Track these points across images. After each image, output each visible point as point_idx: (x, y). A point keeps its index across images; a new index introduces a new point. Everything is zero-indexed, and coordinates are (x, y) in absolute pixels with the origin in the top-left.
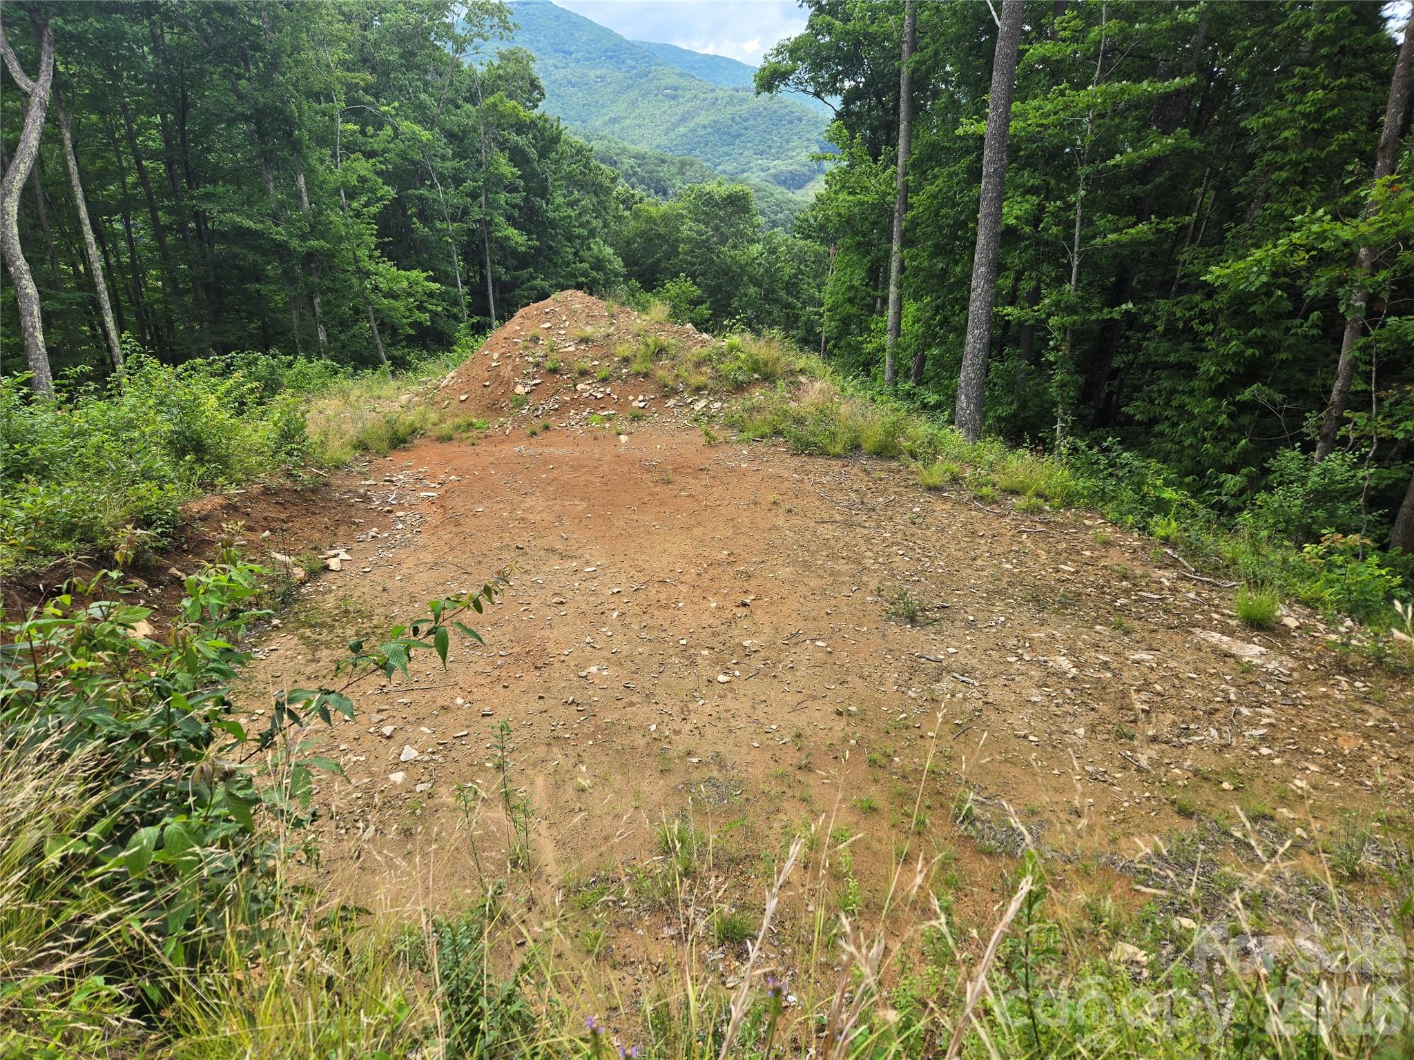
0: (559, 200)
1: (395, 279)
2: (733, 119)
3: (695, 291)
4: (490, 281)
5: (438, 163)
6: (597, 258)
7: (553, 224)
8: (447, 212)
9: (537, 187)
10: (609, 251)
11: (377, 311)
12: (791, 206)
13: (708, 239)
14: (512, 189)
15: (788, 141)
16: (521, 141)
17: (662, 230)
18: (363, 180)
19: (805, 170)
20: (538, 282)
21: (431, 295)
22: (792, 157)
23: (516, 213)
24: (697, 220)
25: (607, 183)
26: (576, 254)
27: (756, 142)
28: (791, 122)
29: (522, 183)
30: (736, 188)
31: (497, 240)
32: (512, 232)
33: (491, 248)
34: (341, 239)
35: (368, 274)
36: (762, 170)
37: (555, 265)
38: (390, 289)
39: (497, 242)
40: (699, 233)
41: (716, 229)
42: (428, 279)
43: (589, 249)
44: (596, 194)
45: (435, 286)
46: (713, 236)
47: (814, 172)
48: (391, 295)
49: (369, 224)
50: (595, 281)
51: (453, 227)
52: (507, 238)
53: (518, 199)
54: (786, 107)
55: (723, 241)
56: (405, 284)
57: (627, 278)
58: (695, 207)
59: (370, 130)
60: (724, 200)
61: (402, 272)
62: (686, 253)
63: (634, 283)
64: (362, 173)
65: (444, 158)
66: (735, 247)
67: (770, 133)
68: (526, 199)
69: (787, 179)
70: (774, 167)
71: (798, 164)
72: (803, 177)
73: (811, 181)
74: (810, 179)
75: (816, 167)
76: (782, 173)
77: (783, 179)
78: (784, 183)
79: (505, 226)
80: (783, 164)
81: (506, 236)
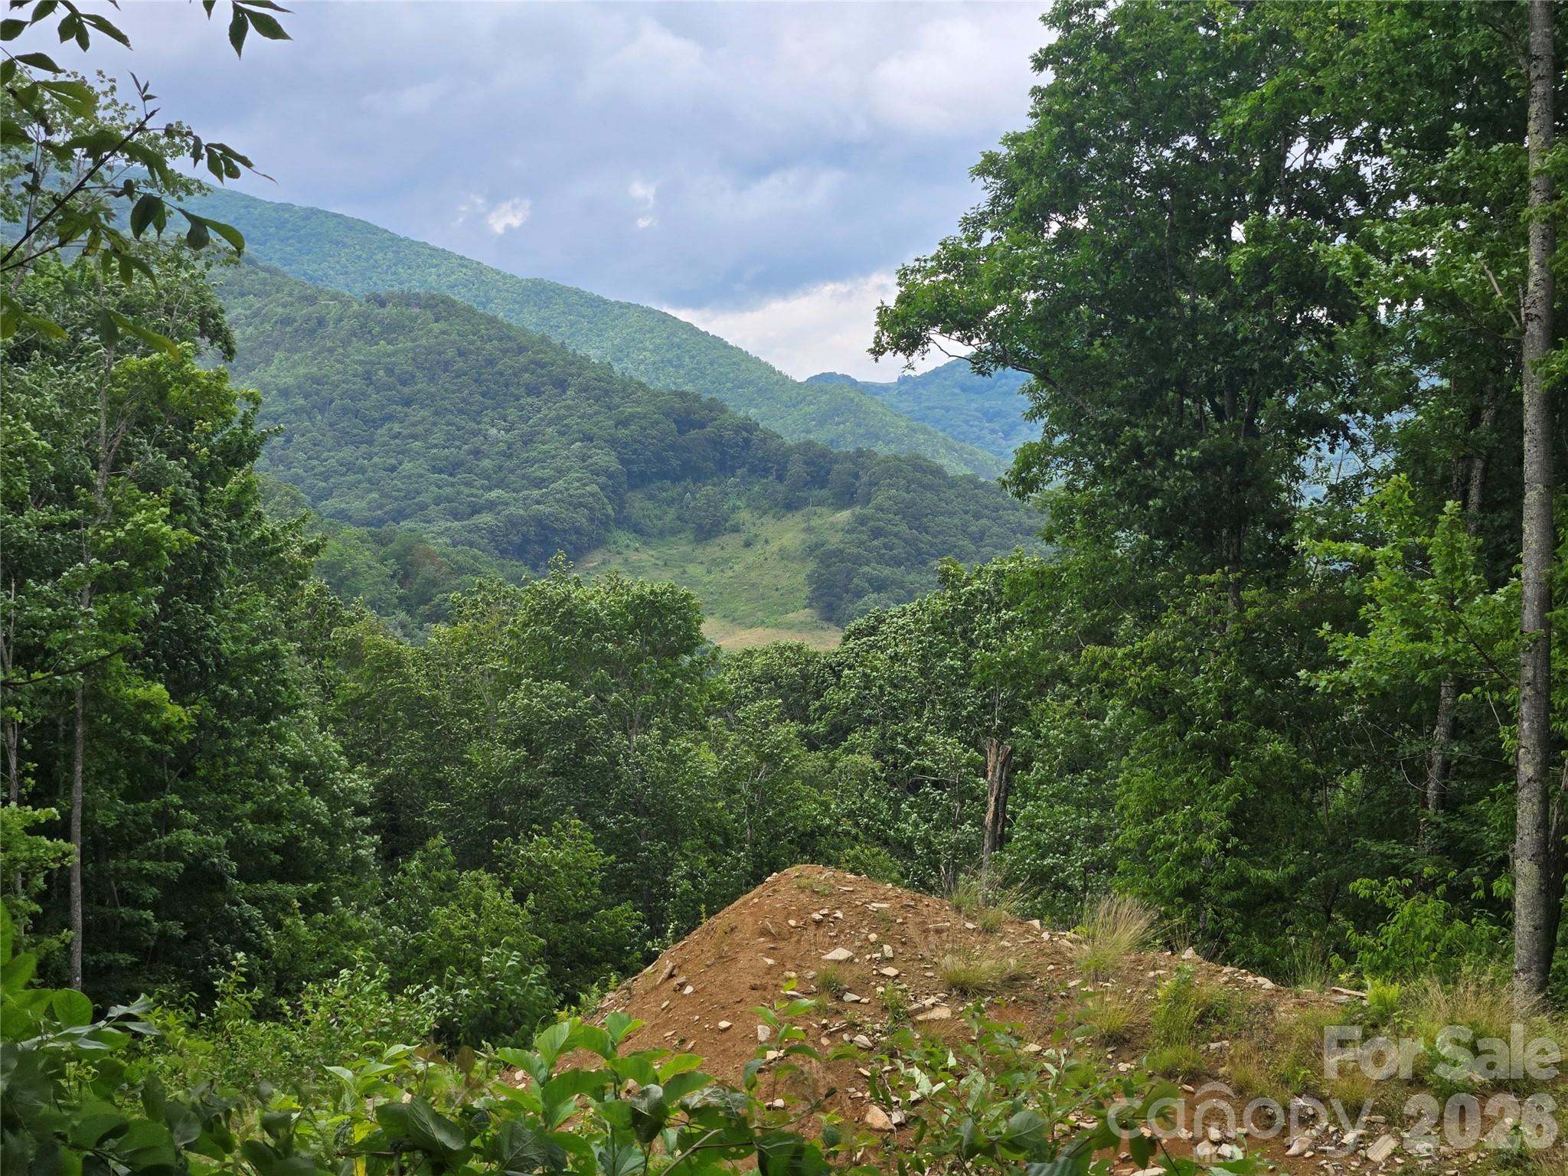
2: (368, 377)
15: (528, 441)
19: (581, 518)
22: (539, 483)
27: (438, 438)
28: (533, 391)
36: (456, 516)
47: (605, 524)
54: (521, 350)
67: (476, 417)
69: (526, 540)
70: (491, 506)
71: (557, 501)
72: (574, 538)
73: (596, 547)
74: (598, 543)
75: (610, 511)
76: (512, 523)
77: (517, 539)
78: (520, 551)
80: (518, 500)
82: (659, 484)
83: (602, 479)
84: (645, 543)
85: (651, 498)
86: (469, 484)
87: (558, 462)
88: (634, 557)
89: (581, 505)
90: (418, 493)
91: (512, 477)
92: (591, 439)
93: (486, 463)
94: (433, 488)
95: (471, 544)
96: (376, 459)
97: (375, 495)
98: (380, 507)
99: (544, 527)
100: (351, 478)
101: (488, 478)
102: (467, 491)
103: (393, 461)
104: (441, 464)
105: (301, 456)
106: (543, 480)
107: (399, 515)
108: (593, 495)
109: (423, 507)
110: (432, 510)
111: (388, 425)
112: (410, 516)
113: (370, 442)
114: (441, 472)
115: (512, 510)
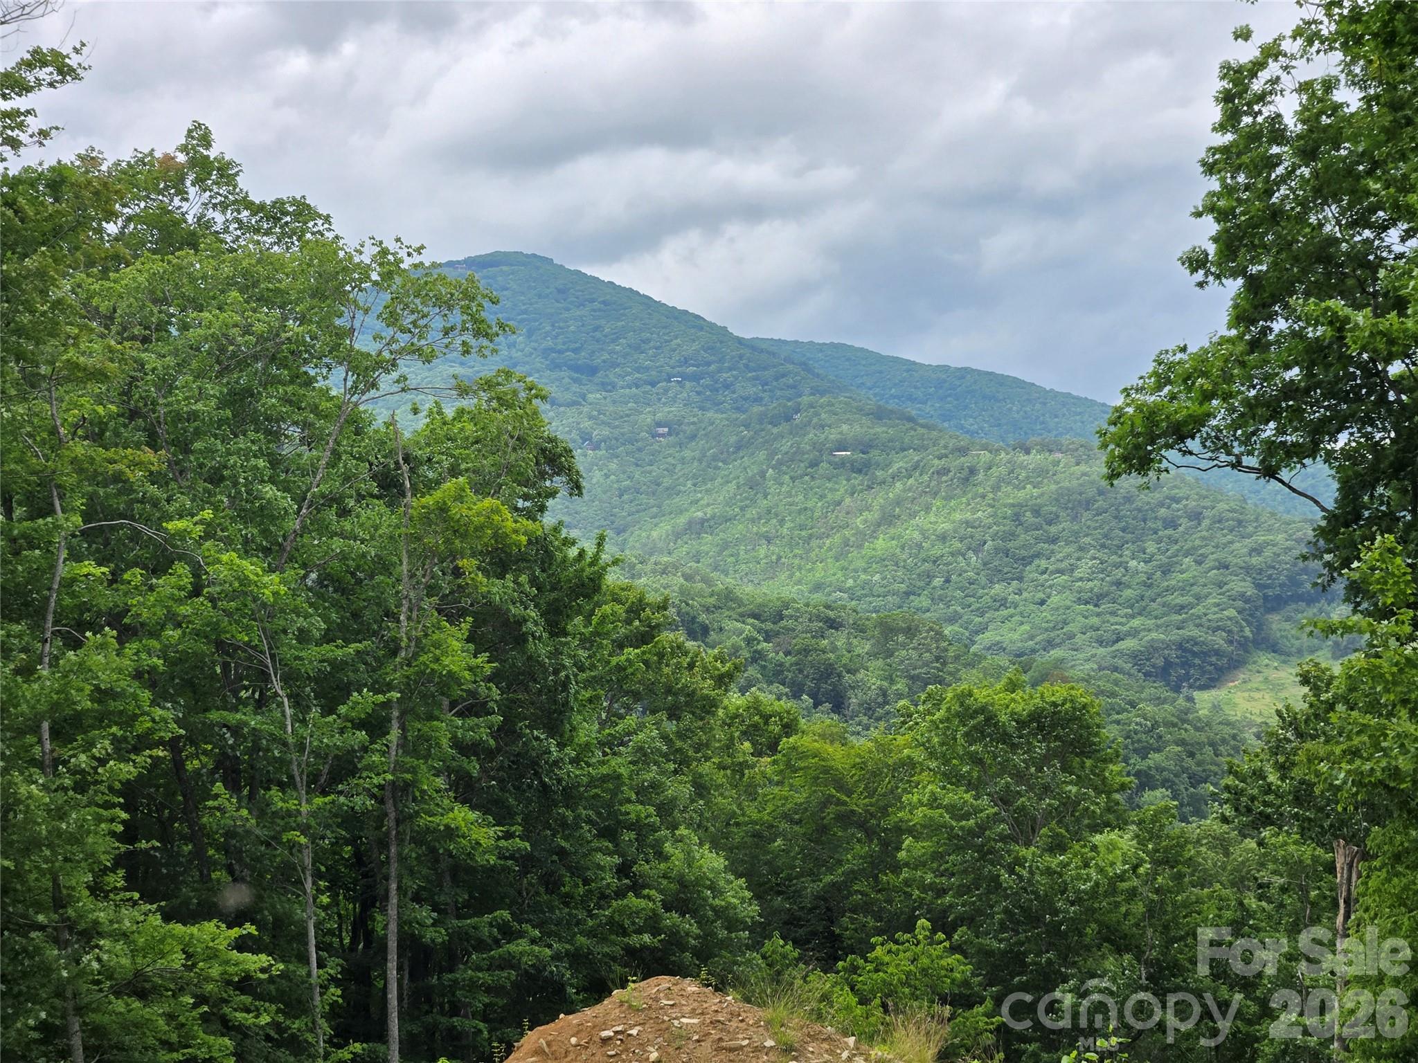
0: (587, 730)
1: (156, 948)
2: (1016, 519)
3: (960, 968)
4: (393, 944)
5: (289, 648)
6: (682, 882)
7: (570, 795)
8: (299, 764)
10: (712, 861)
11: (96, 1031)
12: (1190, 734)
13: (982, 828)
14: (474, 708)
15: (1166, 571)
16: (497, 589)
17: (858, 804)
18: (102, 695)
19: (1219, 640)
20: (519, 947)
21: (245, 984)
22: (1181, 608)
23: (474, 767)
24: (953, 778)
25: (706, 687)
26: (623, 870)
27: (1082, 571)
28: (1170, 524)
29: (495, 693)
30: (1055, 692)
31: (419, 839)
32: (461, 815)
33: (402, 859)
34: (33, 845)
35: (89, 935)
36: (1101, 642)
37: (567, 899)
38: (138, 974)
39: (418, 840)
40: (957, 812)
41: (1005, 799)
42: (241, 945)
43: (662, 856)
44: (674, 714)
45: (255, 962)
46: (996, 819)
47: (1244, 645)
48: (139, 987)
49: (108, 806)
50: (676, 940)
51: (307, 805)
52: (451, 833)
53: (481, 730)
54: (1156, 487)
55: (1025, 828)
56: (177, 960)
57: (760, 933)
58: (947, 742)
59: (135, 575)
60: (1021, 724)
61: (178, 928)
62: (919, 864)
63: (777, 944)
64: (105, 679)
65: (303, 637)
66: (1057, 846)
67: (1118, 551)
68: (506, 732)
69: (1169, 664)
70: (1134, 633)
71: (1198, 626)
72: (1214, 659)
73: (1236, 668)
74: (1235, 664)
75: (1247, 632)
76: (1153, 649)
77: (1160, 662)
78: (1162, 673)
79: (446, 802)
80: (1158, 626)
81: (447, 827)
82: (1294, 606)
83: (1239, 604)
84: (1284, 662)
85: (1288, 619)
86: (1113, 613)
87: (1196, 589)
88: (1274, 675)
89: (1218, 628)
90: (1065, 623)
91: (1154, 605)
92: (1227, 567)
93: (1128, 593)
94: (1080, 618)
95: (1116, 669)
96: (1025, 595)
97: (1026, 627)
98: (1032, 638)
99: (1185, 650)
100: (1005, 612)
101: (1132, 607)
102: (1113, 620)
103: (1041, 595)
104: (1086, 596)
105: (958, 593)
106: (1182, 607)
107: (1050, 644)
108: (1230, 619)
109: (1071, 636)
110: (1079, 639)
111: (1036, 562)
112: (1059, 645)
113: (1020, 579)
114: (1087, 603)
115: (1154, 635)
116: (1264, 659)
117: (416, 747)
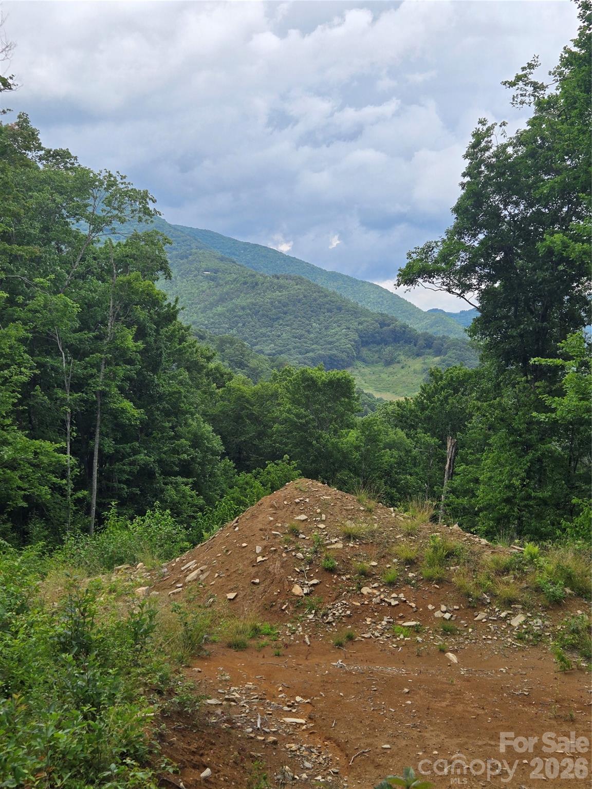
2: (272, 304)
6: (195, 434)
8: (67, 380)
9: (152, 361)
10: (209, 428)
14: (129, 362)
15: (327, 328)
17: (254, 410)
19: (344, 356)
22: (330, 343)
25: (201, 360)
28: (330, 311)
29: (139, 357)
32: (127, 404)
36: (300, 353)
39: (110, 414)
43: (188, 424)
47: (353, 358)
52: (123, 411)
54: (326, 296)
61: (35, 442)
67: (309, 319)
69: (326, 362)
70: (313, 350)
71: (336, 350)
72: (341, 363)
74: (349, 364)
75: (356, 354)
76: (319, 357)
79: (120, 398)
80: (323, 349)
81: (122, 408)
82: (372, 345)
83: (353, 343)
84: (367, 366)
85: (369, 350)
86: (306, 343)
87: (337, 336)
88: (362, 370)
89: (344, 351)
91: (321, 341)
92: (349, 329)
94: (293, 343)
95: (305, 364)
96: (273, 333)
99: (331, 359)
100: (265, 339)
101: (312, 341)
102: (305, 345)
103: (279, 333)
105: (248, 330)
106: (331, 342)
107: (281, 352)
108: (349, 348)
109: (289, 350)
110: (293, 351)
111: (278, 320)
112: (284, 353)
113: (272, 327)
114: (296, 338)
115: (320, 352)
116: (359, 363)
117: (109, 377)
